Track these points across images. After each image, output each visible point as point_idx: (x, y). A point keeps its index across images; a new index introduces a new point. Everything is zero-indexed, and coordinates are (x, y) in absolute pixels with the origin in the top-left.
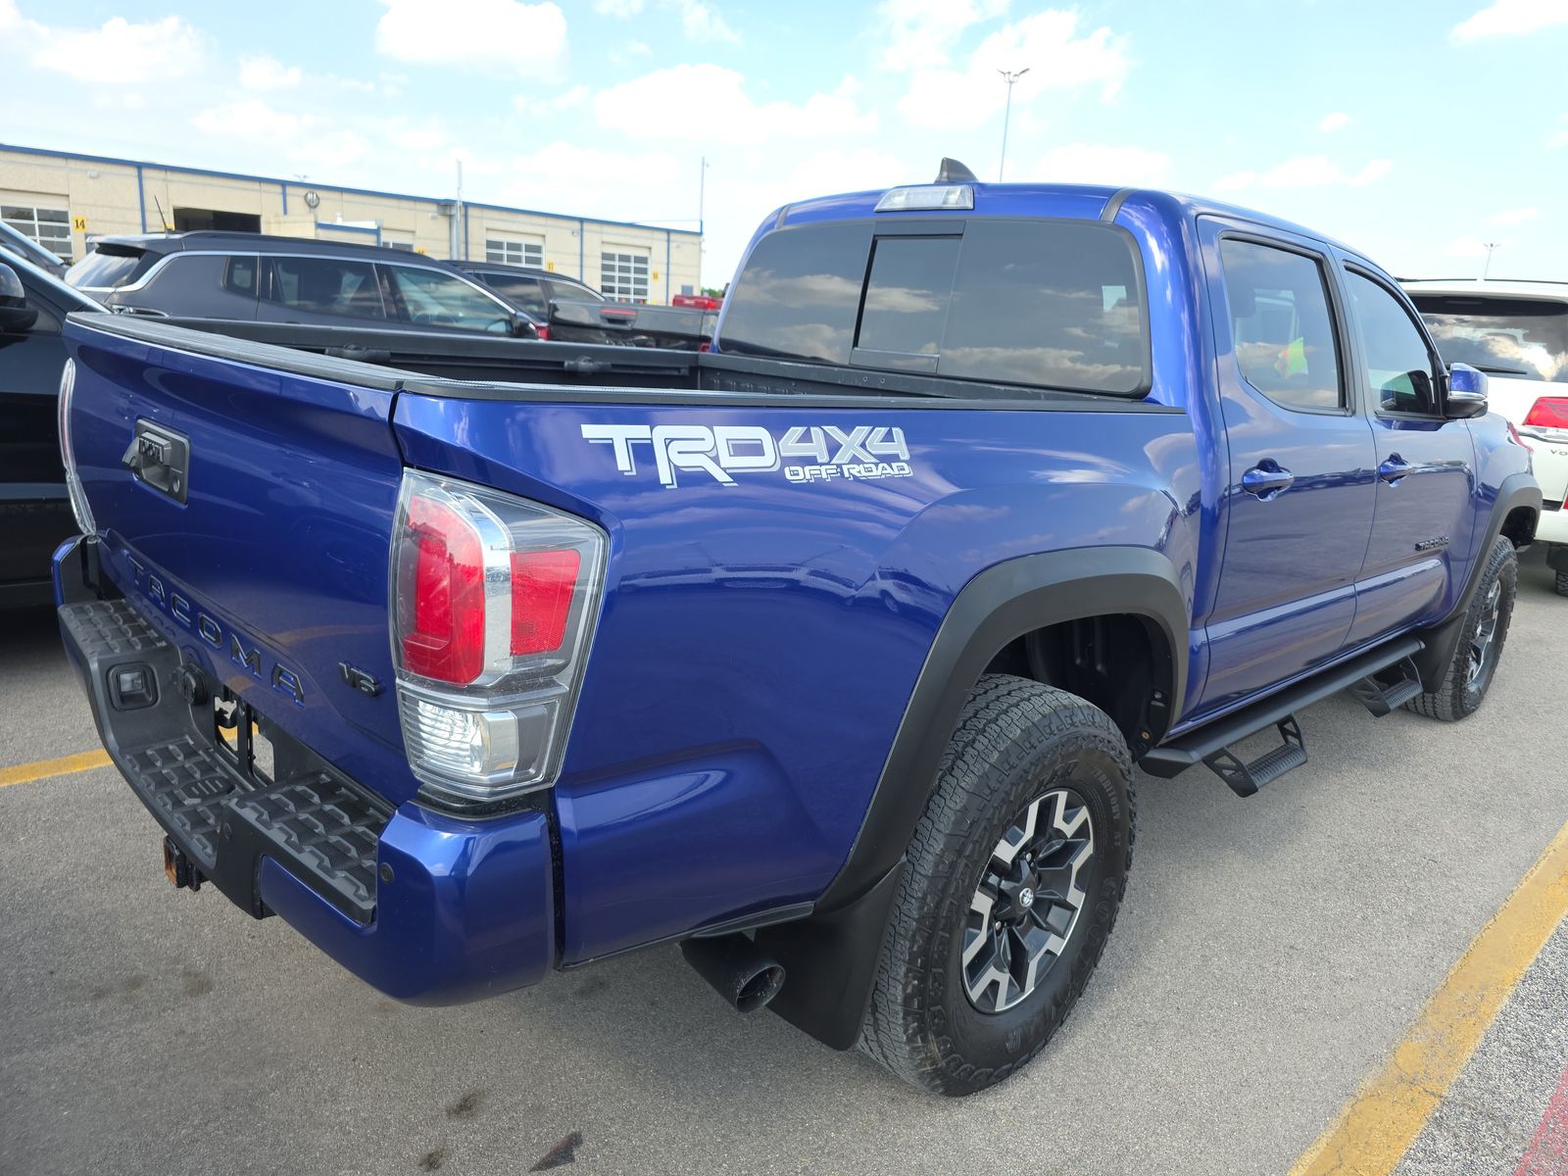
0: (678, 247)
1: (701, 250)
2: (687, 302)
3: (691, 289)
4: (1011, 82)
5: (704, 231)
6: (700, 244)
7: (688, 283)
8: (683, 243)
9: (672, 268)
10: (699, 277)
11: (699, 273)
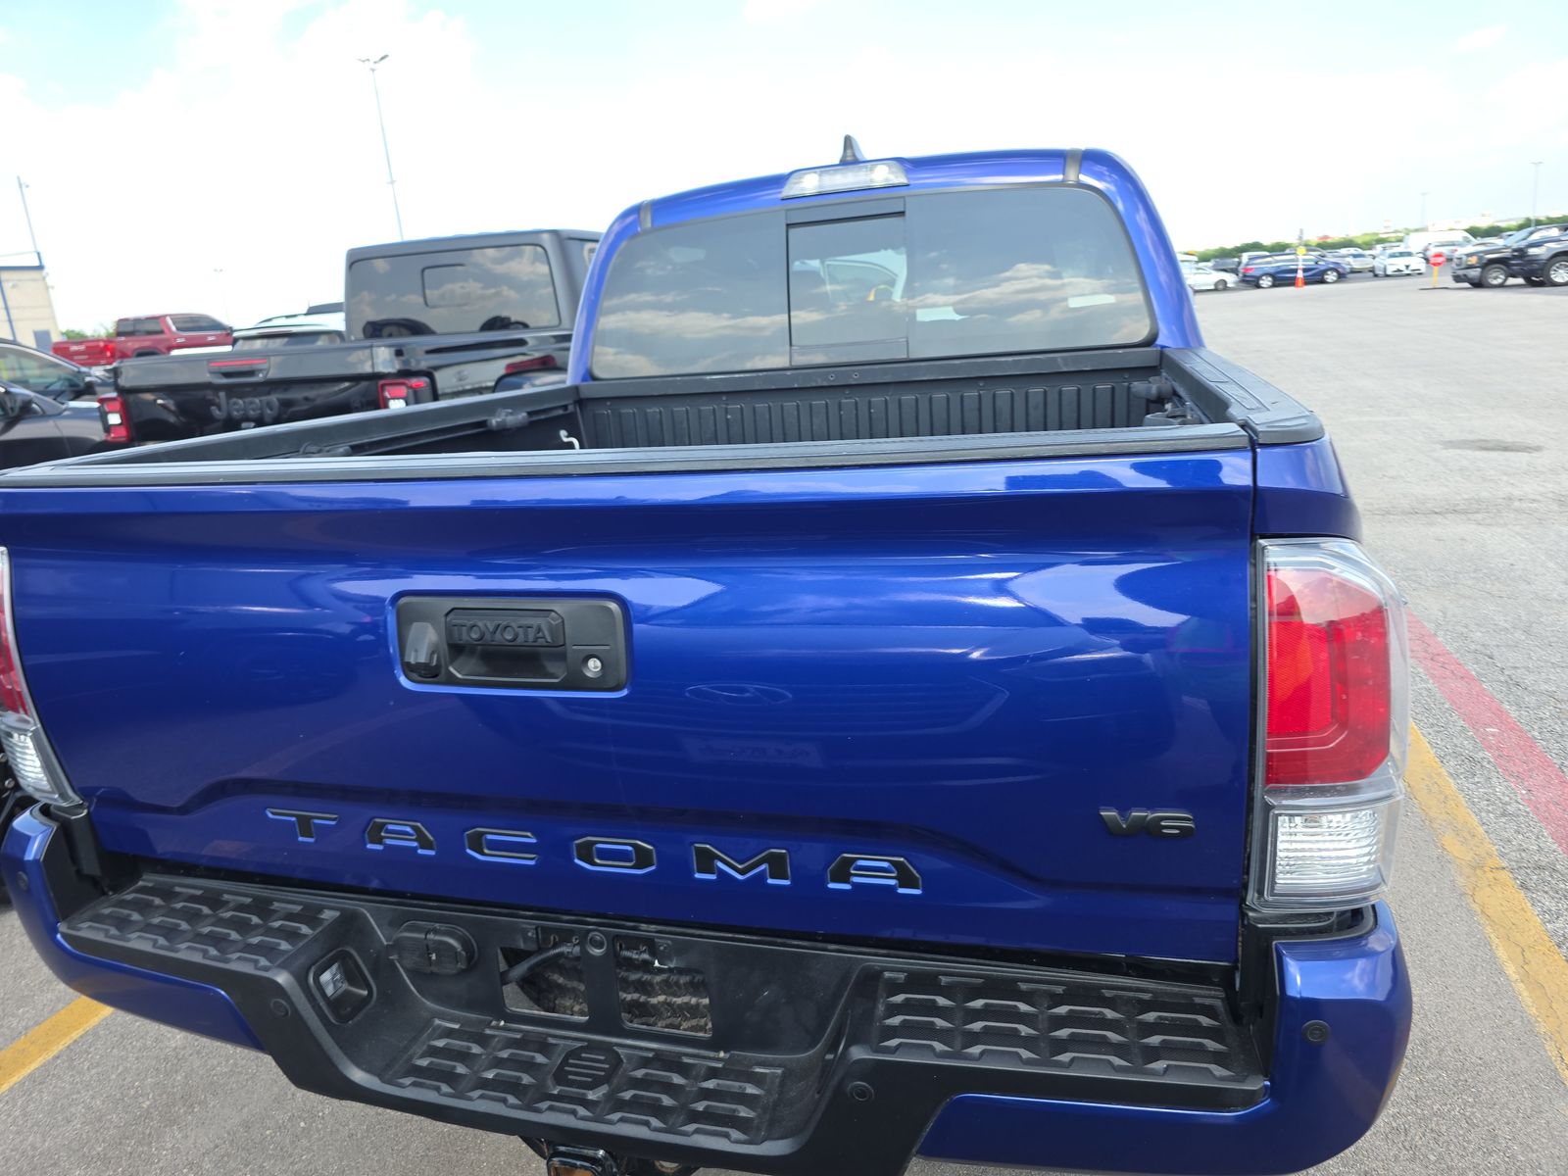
0: (14, 286)
1: (47, 288)
2: (74, 348)
3: (46, 334)
4: (373, 70)
5: (44, 263)
6: (44, 278)
7: (41, 327)
8: (20, 280)
9: (13, 312)
10: (53, 318)
11: (52, 311)
